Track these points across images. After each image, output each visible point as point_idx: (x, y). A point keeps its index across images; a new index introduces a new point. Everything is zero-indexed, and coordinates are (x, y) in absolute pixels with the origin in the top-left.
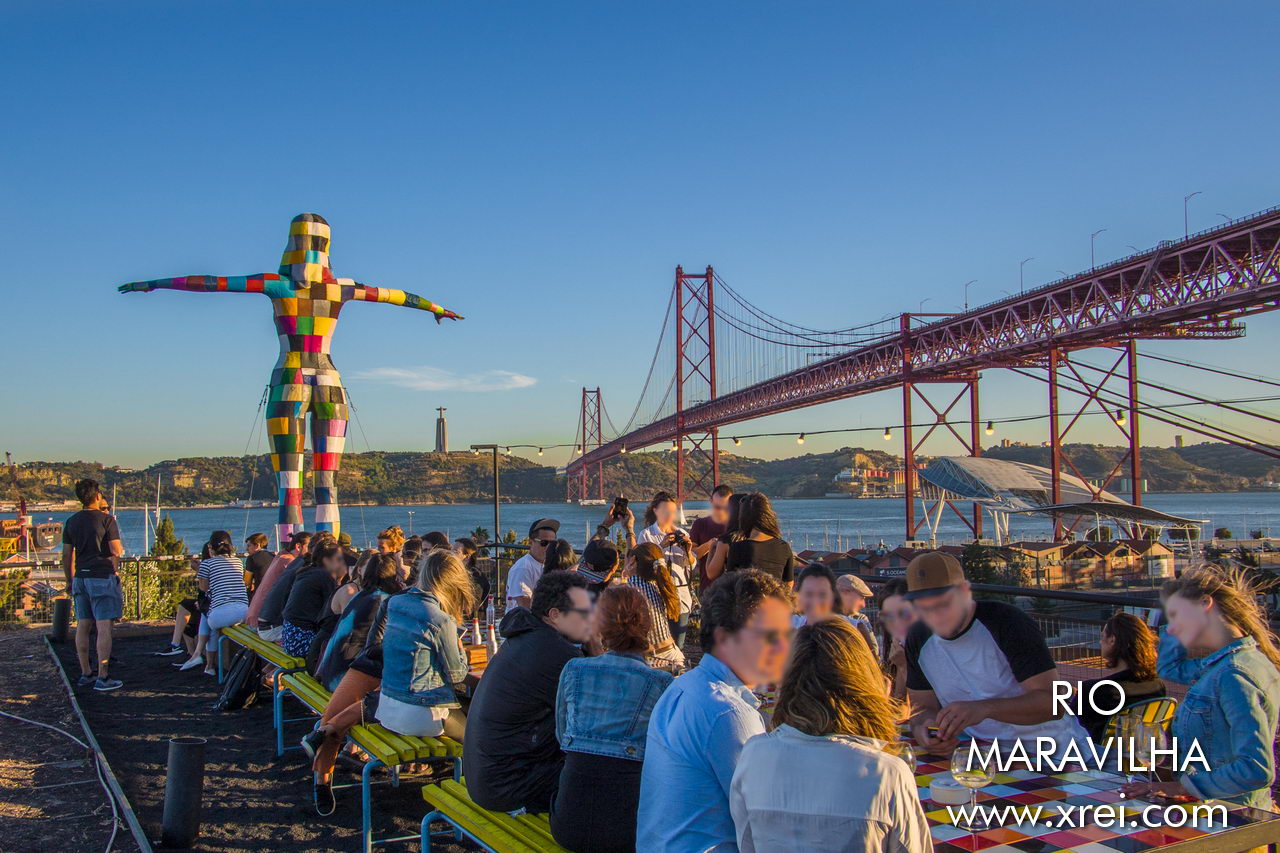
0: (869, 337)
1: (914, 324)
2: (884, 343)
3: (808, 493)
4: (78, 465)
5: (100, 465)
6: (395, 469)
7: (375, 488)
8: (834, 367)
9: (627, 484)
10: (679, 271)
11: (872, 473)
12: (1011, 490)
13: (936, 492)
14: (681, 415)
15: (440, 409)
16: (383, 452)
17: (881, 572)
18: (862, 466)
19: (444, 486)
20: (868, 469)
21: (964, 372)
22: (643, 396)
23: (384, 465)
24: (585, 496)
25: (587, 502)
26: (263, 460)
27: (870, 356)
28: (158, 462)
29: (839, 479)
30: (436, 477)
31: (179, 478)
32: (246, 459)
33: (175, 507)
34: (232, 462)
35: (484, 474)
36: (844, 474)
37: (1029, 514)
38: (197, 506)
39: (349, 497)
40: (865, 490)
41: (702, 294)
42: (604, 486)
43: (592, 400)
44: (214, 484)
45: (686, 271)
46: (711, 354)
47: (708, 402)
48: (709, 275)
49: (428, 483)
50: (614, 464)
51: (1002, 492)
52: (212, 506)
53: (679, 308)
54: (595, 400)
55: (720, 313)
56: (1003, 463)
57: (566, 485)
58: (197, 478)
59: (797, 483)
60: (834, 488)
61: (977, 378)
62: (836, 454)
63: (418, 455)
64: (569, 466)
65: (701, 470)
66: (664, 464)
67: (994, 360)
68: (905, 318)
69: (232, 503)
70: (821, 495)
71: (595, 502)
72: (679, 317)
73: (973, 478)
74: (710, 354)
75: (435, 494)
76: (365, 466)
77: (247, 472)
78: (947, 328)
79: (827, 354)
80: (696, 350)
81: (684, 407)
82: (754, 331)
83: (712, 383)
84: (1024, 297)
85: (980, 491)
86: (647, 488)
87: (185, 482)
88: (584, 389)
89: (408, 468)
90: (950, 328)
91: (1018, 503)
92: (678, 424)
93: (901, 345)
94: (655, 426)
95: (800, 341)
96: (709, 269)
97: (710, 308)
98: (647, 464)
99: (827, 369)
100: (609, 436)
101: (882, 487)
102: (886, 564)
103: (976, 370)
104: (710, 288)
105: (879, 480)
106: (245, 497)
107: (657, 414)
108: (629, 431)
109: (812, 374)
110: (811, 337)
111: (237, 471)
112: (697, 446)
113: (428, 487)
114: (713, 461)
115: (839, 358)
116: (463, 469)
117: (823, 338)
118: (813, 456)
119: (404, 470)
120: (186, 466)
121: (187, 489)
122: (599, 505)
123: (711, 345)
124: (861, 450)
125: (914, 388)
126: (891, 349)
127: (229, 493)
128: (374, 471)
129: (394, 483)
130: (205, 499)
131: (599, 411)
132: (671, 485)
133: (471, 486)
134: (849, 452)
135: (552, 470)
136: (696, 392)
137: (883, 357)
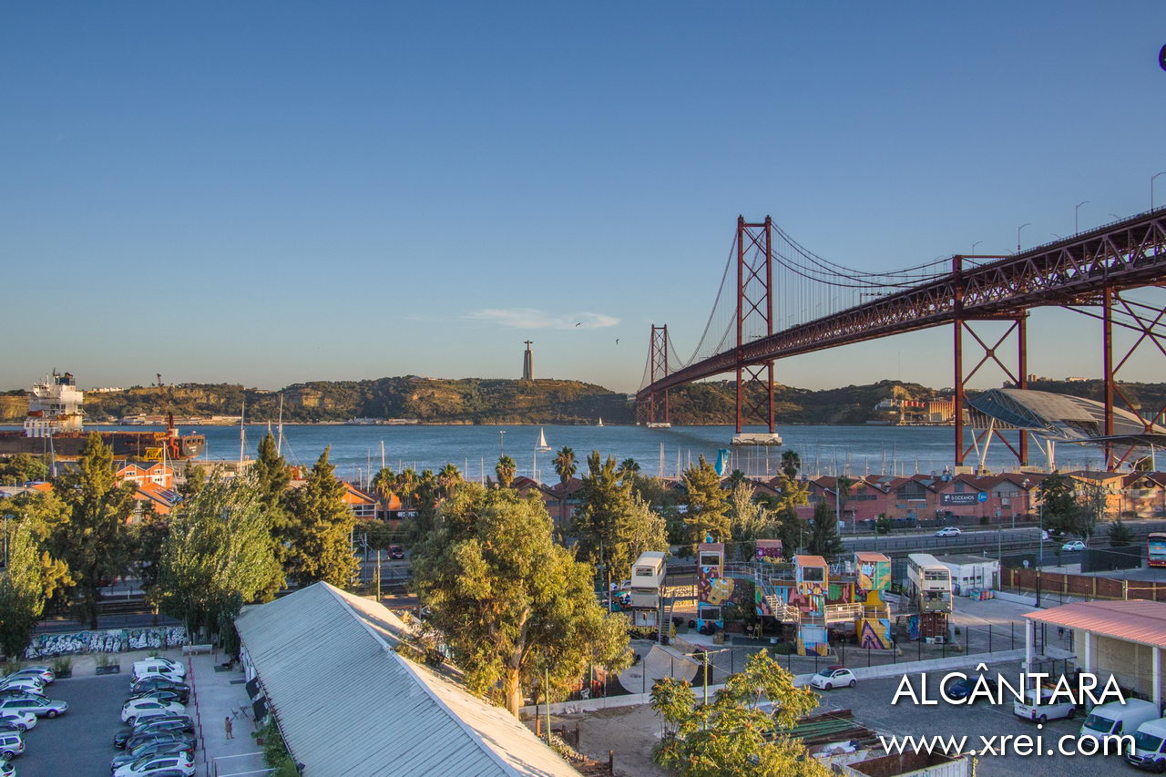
0: (921, 278)
1: (966, 266)
2: (936, 283)
3: (851, 420)
4: (224, 386)
5: (242, 387)
6: (488, 393)
7: (471, 410)
8: (886, 305)
9: (690, 410)
10: (741, 220)
11: (909, 403)
12: (1064, 421)
13: (985, 422)
14: (741, 348)
15: (527, 343)
16: (478, 379)
17: (946, 497)
18: (900, 397)
19: (530, 409)
20: (905, 400)
21: (1013, 311)
22: (706, 332)
23: (479, 390)
24: (653, 419)
25: (654, 425)
26: (377, 384)
27: (921, 295)
28: (289, 385)
29: (878, 408)
30: (522, 401)
31: (306, 399)
32: (363, 383)
33: (302, 423)
34: (351, 386)
35: (565, 399)
36: (883, 404)
37: (1083, 444)
38: (322, 423)
39: (449, 416)
40: (902, 418)
41: (762, 240)
42: (669, 411)
43: (660, 336)
44: (336, 404)
45: (747, 221)
46: (769, 295)
47: (766, 338)
48: (767, 224)
49: (516, 406)
50: (678, 392)
51: (1055, 422)
52: (334, 423)
53: (740, 254)
54: (662, 336)
55: (778, 257)
56: (1052, 396)
57: (635, 410)
58: (322, 399)
59: (840, 411)
60: (874, 416)
61: (1025, 316)
62: (876, 386)
63: (508, 382)
64: (639, 393)
65: (755, 398)
66: (722, 393)
67: (1046, 298)
68: (958, 260)
69: (350, 421)
70: (862, 422)
71: (661, 425)
72: (740, 262)
73: (1025, 409)
74: (767, 295)
75: (522, 415)
76: (462, 391)
77: (363, 393)
78: (999, 269)
79: (879, 294)
80: (755, 291)
81: (744, 342)
82: (810, 274)
83: (769, 320)
84: (1078, 238)
85: (1032, 422)
86: (707, 413)
87: (311, 402)
88: (653, 326)
89: (499, 393)
90: (1002, 268)
91: (1072, 433)
92: (738, 357)
93: (952, 285)
94: (717, 358)
95: (852, 282)
96: (768, 219)
97: (768, 254)
98: (708, 392)
99: (880, 307)
100: (675, 366)
101: (918, 416)
102: (951, 489)
103: (1024, 308)
104: (768, 235)
105: (915, 409)
106: (362, 416)
107: (718, 349)
108: (693, 363)
109: (865, 312)
110: (862, 279)
111: (355, 393)
112: (755, 377)
113: (515, 410)
114: (769, 390)
115: (891, 297)
116: (547, 395)
117: (876, 280)
118: (855, 387)
119: (496, 395)
120: (313, 388)
121: (313, 408)
122: (665, 427)
123: (769, 287)
124: (898, 383)
125: (965, 325)
126: (942, 289)
127: (348, 412)
128: (471, 395)
129: (487, 405)
130: (328, 417)
131: (666, 345)
132: (728, 411)
133: (553, 410)
134: (887, 385)
135: (624, 396)
136: (755, 329)
137: (935, 296)
